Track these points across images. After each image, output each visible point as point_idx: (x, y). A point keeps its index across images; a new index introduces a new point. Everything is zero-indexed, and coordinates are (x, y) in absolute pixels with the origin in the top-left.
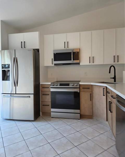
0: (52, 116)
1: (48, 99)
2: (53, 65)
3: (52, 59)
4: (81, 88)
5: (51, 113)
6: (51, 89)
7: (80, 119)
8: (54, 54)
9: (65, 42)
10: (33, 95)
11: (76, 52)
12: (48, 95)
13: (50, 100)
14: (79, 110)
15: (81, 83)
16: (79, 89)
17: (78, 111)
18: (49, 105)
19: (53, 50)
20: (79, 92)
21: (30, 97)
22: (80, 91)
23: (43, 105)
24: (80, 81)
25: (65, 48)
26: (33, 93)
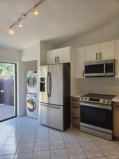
0: (81, 130)
1: (77, 112)
2: (84, 77)
3: (83, 71)
4: (114, 105)
5: (81, 126)
6: (80, 102)
7: (112, 140)
8: (85, 66)
9: (97, 53)
10: (62, 107)
11: (110, 63)
12: (78, 108)
13: (79, 114)
14: (112, 131)
15: (114, 100)
16: (111, 106)
17: (110, 131)
18: (78, 119)
19: (84, 62)
20: (111, 110)
21: (60, 109)
22: (113, 109)
23: (73, 117)
24: (116, 96)
25: (97, 59)
26: (62, 105)
